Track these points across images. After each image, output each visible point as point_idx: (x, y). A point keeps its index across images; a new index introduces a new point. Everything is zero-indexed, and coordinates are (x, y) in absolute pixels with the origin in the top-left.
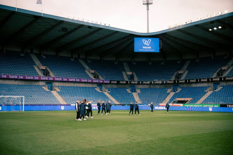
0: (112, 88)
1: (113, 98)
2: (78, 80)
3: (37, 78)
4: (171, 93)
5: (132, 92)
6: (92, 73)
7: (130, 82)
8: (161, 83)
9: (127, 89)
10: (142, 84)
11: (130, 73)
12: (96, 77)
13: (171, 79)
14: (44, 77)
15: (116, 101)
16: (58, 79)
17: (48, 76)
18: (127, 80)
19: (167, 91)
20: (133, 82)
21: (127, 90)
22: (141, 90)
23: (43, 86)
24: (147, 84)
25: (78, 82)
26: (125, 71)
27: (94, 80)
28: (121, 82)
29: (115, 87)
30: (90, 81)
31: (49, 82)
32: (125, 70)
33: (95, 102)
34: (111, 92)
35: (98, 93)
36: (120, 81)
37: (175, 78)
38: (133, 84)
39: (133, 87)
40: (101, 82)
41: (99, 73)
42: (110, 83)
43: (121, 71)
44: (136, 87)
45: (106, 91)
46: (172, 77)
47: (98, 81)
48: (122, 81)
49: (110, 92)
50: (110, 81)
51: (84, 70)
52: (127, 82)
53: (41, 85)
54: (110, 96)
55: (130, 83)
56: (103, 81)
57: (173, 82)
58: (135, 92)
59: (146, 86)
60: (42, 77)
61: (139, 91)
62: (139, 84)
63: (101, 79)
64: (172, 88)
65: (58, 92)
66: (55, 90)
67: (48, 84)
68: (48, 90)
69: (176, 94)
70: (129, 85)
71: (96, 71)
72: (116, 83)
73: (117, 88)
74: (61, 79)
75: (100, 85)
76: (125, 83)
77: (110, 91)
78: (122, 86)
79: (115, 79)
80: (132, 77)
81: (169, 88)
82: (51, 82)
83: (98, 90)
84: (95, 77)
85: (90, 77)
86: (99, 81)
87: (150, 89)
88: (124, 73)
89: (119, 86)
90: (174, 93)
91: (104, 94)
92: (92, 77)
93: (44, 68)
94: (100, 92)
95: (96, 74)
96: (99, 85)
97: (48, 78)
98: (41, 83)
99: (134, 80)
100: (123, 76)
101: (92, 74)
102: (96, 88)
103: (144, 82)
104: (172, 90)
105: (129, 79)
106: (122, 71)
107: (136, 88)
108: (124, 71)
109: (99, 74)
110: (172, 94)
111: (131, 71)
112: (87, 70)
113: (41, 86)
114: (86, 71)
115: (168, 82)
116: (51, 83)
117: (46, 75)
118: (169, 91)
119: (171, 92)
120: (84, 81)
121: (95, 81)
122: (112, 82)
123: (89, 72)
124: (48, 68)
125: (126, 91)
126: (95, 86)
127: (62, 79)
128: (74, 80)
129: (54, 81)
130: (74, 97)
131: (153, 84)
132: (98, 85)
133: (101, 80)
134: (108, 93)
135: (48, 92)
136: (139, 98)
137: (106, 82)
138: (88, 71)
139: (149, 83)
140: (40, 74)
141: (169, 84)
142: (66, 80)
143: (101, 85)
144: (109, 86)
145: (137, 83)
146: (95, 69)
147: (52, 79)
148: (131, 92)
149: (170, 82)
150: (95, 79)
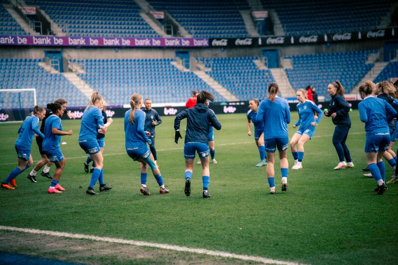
0: (215, 59)
1: (221, 87)
2: (127, 43)
3: (24, 41)
4: (377, 65)
5: (270, 66)
6: (160, 20)
7: (264, 40)
8: (349, 37)
9: (257, 59)
10: (297, 43)
11: (261, 15)
12: (172, 30)
13: (379, 24)
14: (42, 38)
15: (229, 94)
16: (75, 42)
17: (50, 34)
18: (255, 34)
19: (367, 59)
20: (270, 41)
21: (257, 62)
22: (295, 59)
23: (40, 61)
24: (311, 44)
25: (127, 47)
26: (249, 8)
27: (169, 39)
28: (239, 42)
29: (223, 54)
30: (157, 43)
31: (53, 50)
32: (247, 4)
33: (175, 99)
34: (213, 69)
35: (181, 73)
36: (235, 39)
37: (389, 21)
38: (271, 45)
39: (271, 54)
40: (186, 43)
41: (179, 19)
42: (210, 47)
43: (236, 9)
44: (279, 52)
45: (199, 69)
46: (382, 18)
47: (177, 43)
48: (242, 39)
49: (210, 70)
50: (210, 40)
51: (136, 12)
52: (255, 40)
53: (33, 58)
54: (212, 80)
55: (264, 44)
56: (191, 40)
57: (382, 35)
58: (278, 66)
59: (308, 50)
60: (35, 37)
61: (287, 64)
62: (287, 43)
63: (186, 37)
64: (382, 49)
65: (81, 76)
66: (71, 71)
67: (52, 55)
68: (54, 72)
69: (390, 67)
70: (260, 49)
71: (169, 13)
72: (225, 44)
73: (229, 59)
74: (82, 42)
75: (182, 51)
76: (249, 43)
77: (209, 67)
78: (242, 51)
79: (221, 33)
80: (267, 27)
81: (372, 52)
82: (59, 50)
83: (178, 65)
84: (169, 33)
85: (154, 32)
86: (181, 42)
87: (320, 56)
88: (245, 16)
89: (235, 52)
90: (385, 64)
91: (196, 76)
92: (160, 31)
93: (31, 10)
94: (185, 73)
95: (171, 22)
96: (182, 53)
97: (52, 41)
98: (35, 54)
99: (273, 34)
100: (243, 24)
101: (159, 23)
102: (172, 60)
103: (303, 39)
104: (380, 55)
105: (259, 32)
106: (241, 9)
107: (280, 55)
108: (244, 9)
109: (177, 23)
110: (380, 67)
111: (265, 8)
112: (144, 11)
113: (35, 61)
114: (143, 16)
115: (370, 34)
116: (59, 52)
117: (45, 33)
118: (371, 58)
119: (377, 61)
120: (140, 43)
121: (170, 43)
122: (215, 43)
123: (151, 16)
124: (43, 12)
125: (254, 65)
126: (171, 54)
127: (87, 40)
128: (117, 43)
129: (66, 47)
130: (123, 87)
131: (326, 43)
132: (178, 53)
133: (185, 39)
134: (207, 73)
135: (56, 75)
136: (289, 84)
137: (198, 43)
138: (148, 14)
139: (315, 40)
140: (29, 29)
141: (372, 39)
142: (95, 42)
143: (187, 53)
144: (207, 54)
145: (282, 42)
146: (165, 9)
147: (60, 42)
148: (266, 68)
149: (373, 35)
150: (169, 36)
